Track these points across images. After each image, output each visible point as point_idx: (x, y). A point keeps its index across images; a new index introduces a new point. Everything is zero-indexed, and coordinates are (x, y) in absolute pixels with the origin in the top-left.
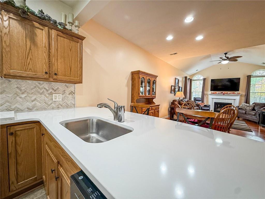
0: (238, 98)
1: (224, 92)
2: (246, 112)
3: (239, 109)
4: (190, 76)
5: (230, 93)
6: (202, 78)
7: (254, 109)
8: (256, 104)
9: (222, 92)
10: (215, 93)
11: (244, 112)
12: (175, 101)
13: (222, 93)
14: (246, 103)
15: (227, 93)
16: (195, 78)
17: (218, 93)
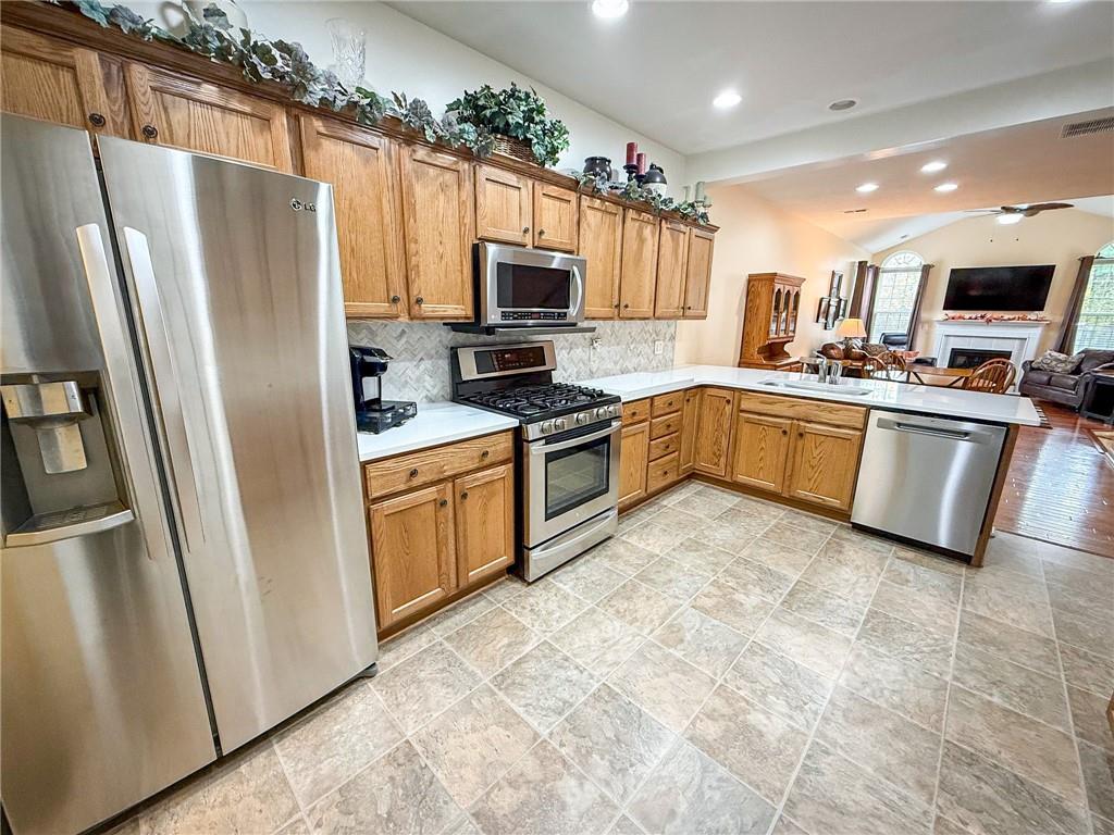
0: (1034, 335)
1: (989, 314)
2: (1050, 379)
3: (1032, 369)
4: (874, 255)
5: (1011, 317)
6: (917, 261)
7: (1077, 370)
8: (1089, 355)
9: (983, 313)
10: (960, 318)
11: (1046, 378)
12: (833, 348)
13: (982, 317)
14: (1060, 352)
15: (1001, 319)
16: (889, 264)
17: (970, 318)
